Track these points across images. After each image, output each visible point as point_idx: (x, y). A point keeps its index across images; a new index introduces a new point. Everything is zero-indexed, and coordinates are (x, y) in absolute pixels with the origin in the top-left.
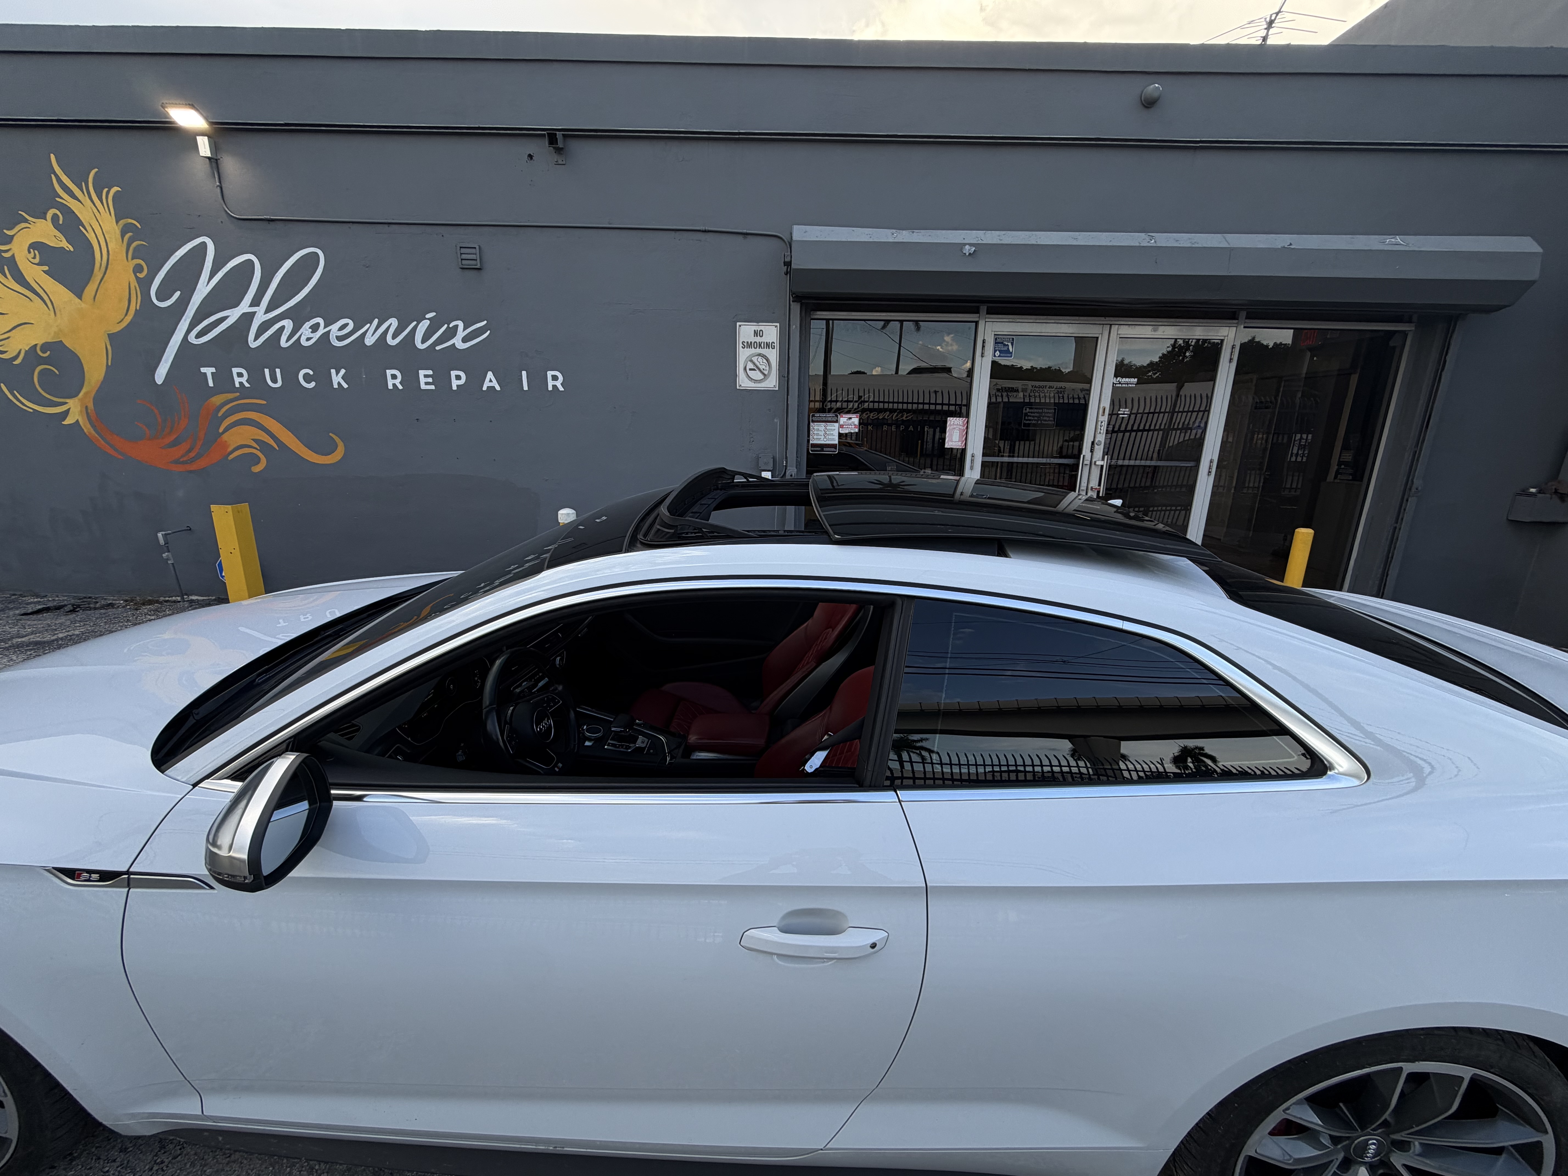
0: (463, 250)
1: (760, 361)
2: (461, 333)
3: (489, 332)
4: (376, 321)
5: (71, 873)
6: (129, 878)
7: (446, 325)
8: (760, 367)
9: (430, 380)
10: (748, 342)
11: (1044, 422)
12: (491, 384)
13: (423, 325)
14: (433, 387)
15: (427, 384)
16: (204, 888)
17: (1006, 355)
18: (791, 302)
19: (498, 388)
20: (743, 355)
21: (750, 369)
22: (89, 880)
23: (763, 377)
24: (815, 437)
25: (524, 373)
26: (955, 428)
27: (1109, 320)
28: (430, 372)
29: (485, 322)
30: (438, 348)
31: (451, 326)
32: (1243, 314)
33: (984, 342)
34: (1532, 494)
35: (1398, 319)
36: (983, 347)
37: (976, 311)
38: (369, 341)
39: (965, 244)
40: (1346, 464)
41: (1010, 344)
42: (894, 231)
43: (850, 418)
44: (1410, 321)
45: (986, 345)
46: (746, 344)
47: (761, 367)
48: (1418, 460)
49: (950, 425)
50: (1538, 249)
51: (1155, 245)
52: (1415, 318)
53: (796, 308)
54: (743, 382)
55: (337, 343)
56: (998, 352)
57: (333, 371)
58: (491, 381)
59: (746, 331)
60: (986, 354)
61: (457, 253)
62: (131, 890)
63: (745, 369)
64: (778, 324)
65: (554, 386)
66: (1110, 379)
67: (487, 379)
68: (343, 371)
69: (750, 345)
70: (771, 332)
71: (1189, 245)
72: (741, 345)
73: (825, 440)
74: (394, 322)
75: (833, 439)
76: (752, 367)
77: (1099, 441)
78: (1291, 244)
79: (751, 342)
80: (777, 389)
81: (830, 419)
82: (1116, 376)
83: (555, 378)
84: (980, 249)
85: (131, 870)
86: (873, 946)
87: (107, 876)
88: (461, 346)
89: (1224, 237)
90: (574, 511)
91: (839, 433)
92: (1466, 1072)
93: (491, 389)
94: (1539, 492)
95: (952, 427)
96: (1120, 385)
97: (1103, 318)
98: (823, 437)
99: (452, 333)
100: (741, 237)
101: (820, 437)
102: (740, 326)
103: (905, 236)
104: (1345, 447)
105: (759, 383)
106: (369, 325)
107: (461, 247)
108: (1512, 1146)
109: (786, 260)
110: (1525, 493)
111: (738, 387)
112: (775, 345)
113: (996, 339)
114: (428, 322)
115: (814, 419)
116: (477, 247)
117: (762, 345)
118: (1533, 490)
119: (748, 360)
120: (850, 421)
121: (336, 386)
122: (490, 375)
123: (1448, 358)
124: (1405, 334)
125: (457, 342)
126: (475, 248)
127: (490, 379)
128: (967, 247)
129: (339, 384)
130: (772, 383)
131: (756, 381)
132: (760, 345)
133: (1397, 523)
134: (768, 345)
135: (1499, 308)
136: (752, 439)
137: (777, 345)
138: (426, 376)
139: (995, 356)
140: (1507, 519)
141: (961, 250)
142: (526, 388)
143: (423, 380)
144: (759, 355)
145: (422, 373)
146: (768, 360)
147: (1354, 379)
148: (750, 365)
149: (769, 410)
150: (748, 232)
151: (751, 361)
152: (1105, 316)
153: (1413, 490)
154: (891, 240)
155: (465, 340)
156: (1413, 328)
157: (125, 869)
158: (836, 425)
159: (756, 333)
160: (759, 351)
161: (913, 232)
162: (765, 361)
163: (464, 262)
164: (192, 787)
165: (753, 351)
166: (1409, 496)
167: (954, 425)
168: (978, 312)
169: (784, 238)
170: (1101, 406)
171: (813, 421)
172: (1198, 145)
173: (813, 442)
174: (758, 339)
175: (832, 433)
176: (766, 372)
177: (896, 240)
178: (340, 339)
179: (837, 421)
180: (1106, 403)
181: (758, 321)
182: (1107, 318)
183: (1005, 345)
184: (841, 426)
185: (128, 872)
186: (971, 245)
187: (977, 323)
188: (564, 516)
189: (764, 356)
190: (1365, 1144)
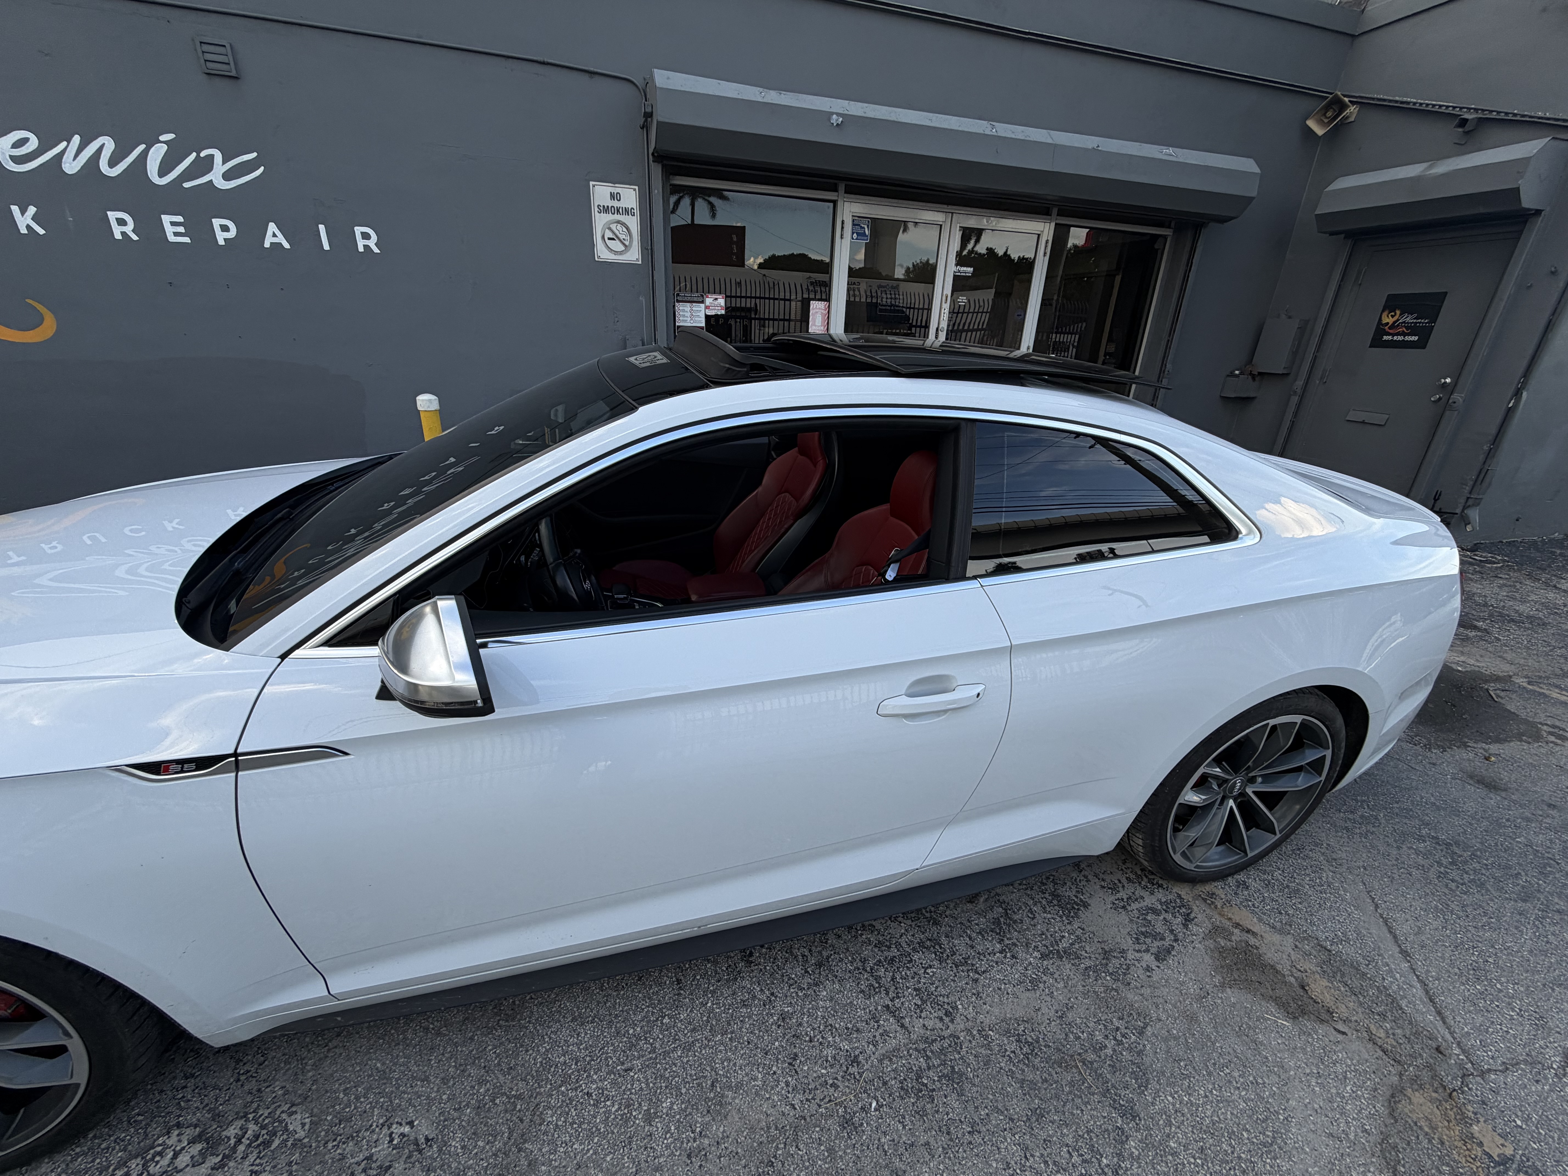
0: (206, 48)
1: (619, 229)
2: (220, 167)
3: (262, 168)
4: (76, 139)
5: (154, 768)
6: (237, 761)
7: (194, 154)
8: (620, 236)
9: (181, 229)
10: (604, 206)
11: (897, 308)
12: (275, 240)
13: (157, 150)
14: (187, 240)
15: (176, 234)
16: (338, 756)
17: (863, 238)
18: (651, 161)
19: (286, 245)
20: (600, 221)
21: (609, 239)
22: (182, 771)
23: (624, 248)
24: (681, 319)
25: (322, 228)
26: (817, 312)
27: (951, 208)
28: (180, 219)
29: (255, 155)
30: (187, 185)
31: (203, 154)
32: (1055, 211)
33: (843, 222)
34: (1237, 376)
35: (1160, 225)
36: (842, 228)
37: (835, 189)
38: (71, 166)
39: (833, 113)
40: (1110, 354)
41: (866, 227)
42: (761, 90)
43: (716, 299)
44: (1169, 227)
45: (845, 225)
46: (602, 208)
47: (622, 237)
48: (1170, 348)
49: (813, 309)
50: (1257, 170)
51: (996, 134)
52: (1173, 224)
53: (657, 171)
54: (602, 253)
55: (10, 166)
56: (855, 235)
57: (15, 209)
58: (274, 235)
59: (601, 193)
60: (844, 236)
61: (196, 50)
62: (240, 773)
63: (603, 237)
64: (637, 188)
65: (366, 247)
66: (952, 268)
67: (269, 233)
68: (32, 210)
69: (606, 210)
70: (630, 197)
71: (1023, 138)
72: (596, 209)
73: (692, 322)
74: (108, 144)
75: (700, 322)
76: (611, 236)
77: (943, 328)
78: (1098, 146)
79: (608, 207)
80: (640, 262)
81: (695, 299)
82: (957, 265)
83: (366, 236)
84: (848, 118)
85: (239, 751)
86: (978, 695)
87: (203, 763)
88: (222, 185)
89: (1049, 133)
90: (436, 398)
91: (705, 314)
92: (1298, 719)
93: (276, 246)
94: (1241, 374)
95: (814, 311)
96: (959, 274)
97: (945, 206)
98: (689, 319)
99: (206, 165)
100: (586, 77)
101: (685, 319)
102: (594, 186)
103: (773, 97)
104: (1110, 340)
105: (620, 254)
106: (64, 144)
107: (201, 43)
108: (1306, 764)
109: (647, 110)
110: (1232, 375)
111: (596, 259)
112: (635, 211)
113: (853, 221)
114: (165, 147)
115: (678, 298)
116: (228, 46)
117: (621, 210)
118: (1237, 372)
119: (606, 226)
120: (716, 303)
121: (24, 231)
122: (272, 227)
123: (1194, 261)
124: (1165, 237)
125: (216, 177)
126: (224, 46)
127: (274, 233)
128: (834, 116)
129: (28, 227)
130: (634, 255)
131: (616, 253)
132: (618, 211)
133: (1153, 400)
134: (627, 211)
135: (1232, 218)
136: (616, 319)
137: (637, 212)
138: (173, 224)
139: (853, 239)
140: (1221, 396)
141: (829, 119)
142: (326, 247)
143: (169, 230)
144: (618, 222)
145: (166, 219)
146: (628, 228)
147: (1118, 279)
148: (608, 234)
149: (633, 286)
150: (596, 70)
151: (610, 229)
152: (948, 204)
153: (1166, 373)
154: (760, 100)
155: (227, 176)
156: (1171, 234)
157: (231, 751)
158: (702, 305)
159: (613, 196)
160: (617, 217)
161: (780, 94)
162: (625, 229)
163: (210, 65)
164: (279, 660)
165: (610, 217)
166: (1163, 378)
167: (817, 308)
168: (836, 190)
169: (635, 82)
170: (945, 294)
171: (678, 301)
172: (1027, 37)
173: (681, 324)
174: (616, 204)
175: (698, 314)
176: (627, 243)
177: (765, 100)
178: (16, 160)
179: (702, 302)
180: (948, 290)
181: (614, 181)
182: (950, 207)
183: (862, 228)
184: (707, 307)
185: (235, 754)
186: (838, 114)
187: (835, 202)
188: (425, 402)
189: (623, 224)
190: (1235, 783)
